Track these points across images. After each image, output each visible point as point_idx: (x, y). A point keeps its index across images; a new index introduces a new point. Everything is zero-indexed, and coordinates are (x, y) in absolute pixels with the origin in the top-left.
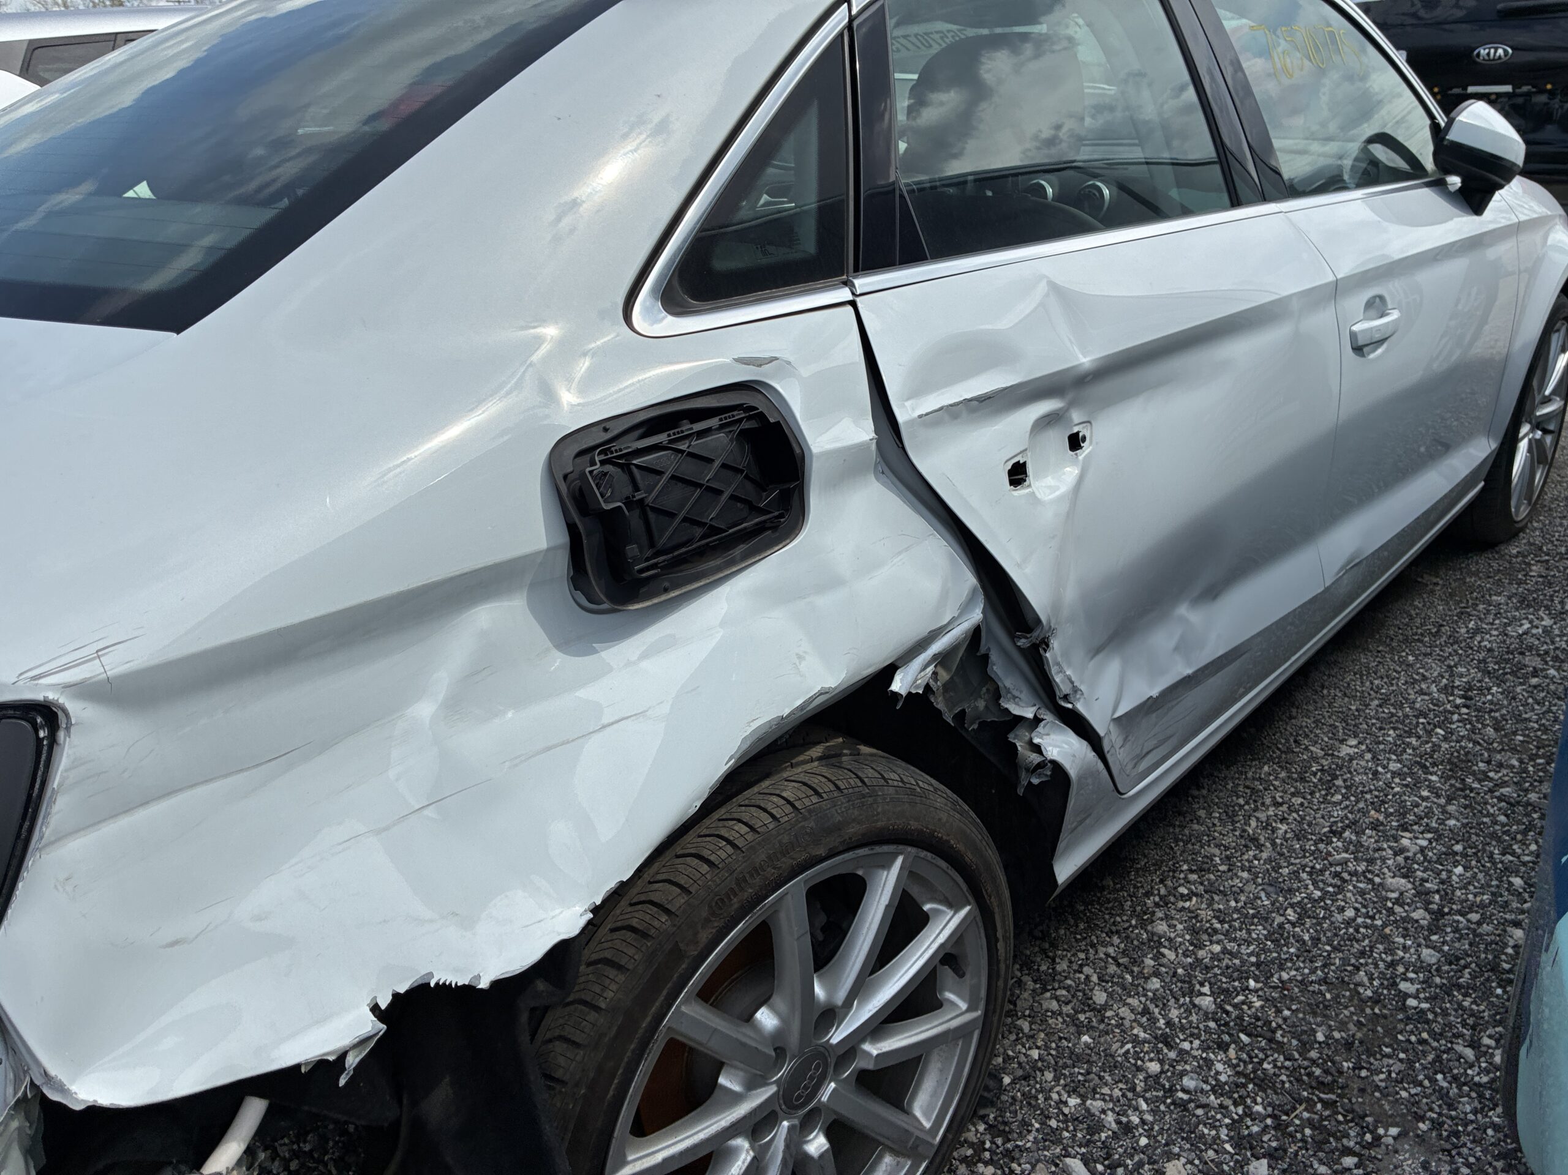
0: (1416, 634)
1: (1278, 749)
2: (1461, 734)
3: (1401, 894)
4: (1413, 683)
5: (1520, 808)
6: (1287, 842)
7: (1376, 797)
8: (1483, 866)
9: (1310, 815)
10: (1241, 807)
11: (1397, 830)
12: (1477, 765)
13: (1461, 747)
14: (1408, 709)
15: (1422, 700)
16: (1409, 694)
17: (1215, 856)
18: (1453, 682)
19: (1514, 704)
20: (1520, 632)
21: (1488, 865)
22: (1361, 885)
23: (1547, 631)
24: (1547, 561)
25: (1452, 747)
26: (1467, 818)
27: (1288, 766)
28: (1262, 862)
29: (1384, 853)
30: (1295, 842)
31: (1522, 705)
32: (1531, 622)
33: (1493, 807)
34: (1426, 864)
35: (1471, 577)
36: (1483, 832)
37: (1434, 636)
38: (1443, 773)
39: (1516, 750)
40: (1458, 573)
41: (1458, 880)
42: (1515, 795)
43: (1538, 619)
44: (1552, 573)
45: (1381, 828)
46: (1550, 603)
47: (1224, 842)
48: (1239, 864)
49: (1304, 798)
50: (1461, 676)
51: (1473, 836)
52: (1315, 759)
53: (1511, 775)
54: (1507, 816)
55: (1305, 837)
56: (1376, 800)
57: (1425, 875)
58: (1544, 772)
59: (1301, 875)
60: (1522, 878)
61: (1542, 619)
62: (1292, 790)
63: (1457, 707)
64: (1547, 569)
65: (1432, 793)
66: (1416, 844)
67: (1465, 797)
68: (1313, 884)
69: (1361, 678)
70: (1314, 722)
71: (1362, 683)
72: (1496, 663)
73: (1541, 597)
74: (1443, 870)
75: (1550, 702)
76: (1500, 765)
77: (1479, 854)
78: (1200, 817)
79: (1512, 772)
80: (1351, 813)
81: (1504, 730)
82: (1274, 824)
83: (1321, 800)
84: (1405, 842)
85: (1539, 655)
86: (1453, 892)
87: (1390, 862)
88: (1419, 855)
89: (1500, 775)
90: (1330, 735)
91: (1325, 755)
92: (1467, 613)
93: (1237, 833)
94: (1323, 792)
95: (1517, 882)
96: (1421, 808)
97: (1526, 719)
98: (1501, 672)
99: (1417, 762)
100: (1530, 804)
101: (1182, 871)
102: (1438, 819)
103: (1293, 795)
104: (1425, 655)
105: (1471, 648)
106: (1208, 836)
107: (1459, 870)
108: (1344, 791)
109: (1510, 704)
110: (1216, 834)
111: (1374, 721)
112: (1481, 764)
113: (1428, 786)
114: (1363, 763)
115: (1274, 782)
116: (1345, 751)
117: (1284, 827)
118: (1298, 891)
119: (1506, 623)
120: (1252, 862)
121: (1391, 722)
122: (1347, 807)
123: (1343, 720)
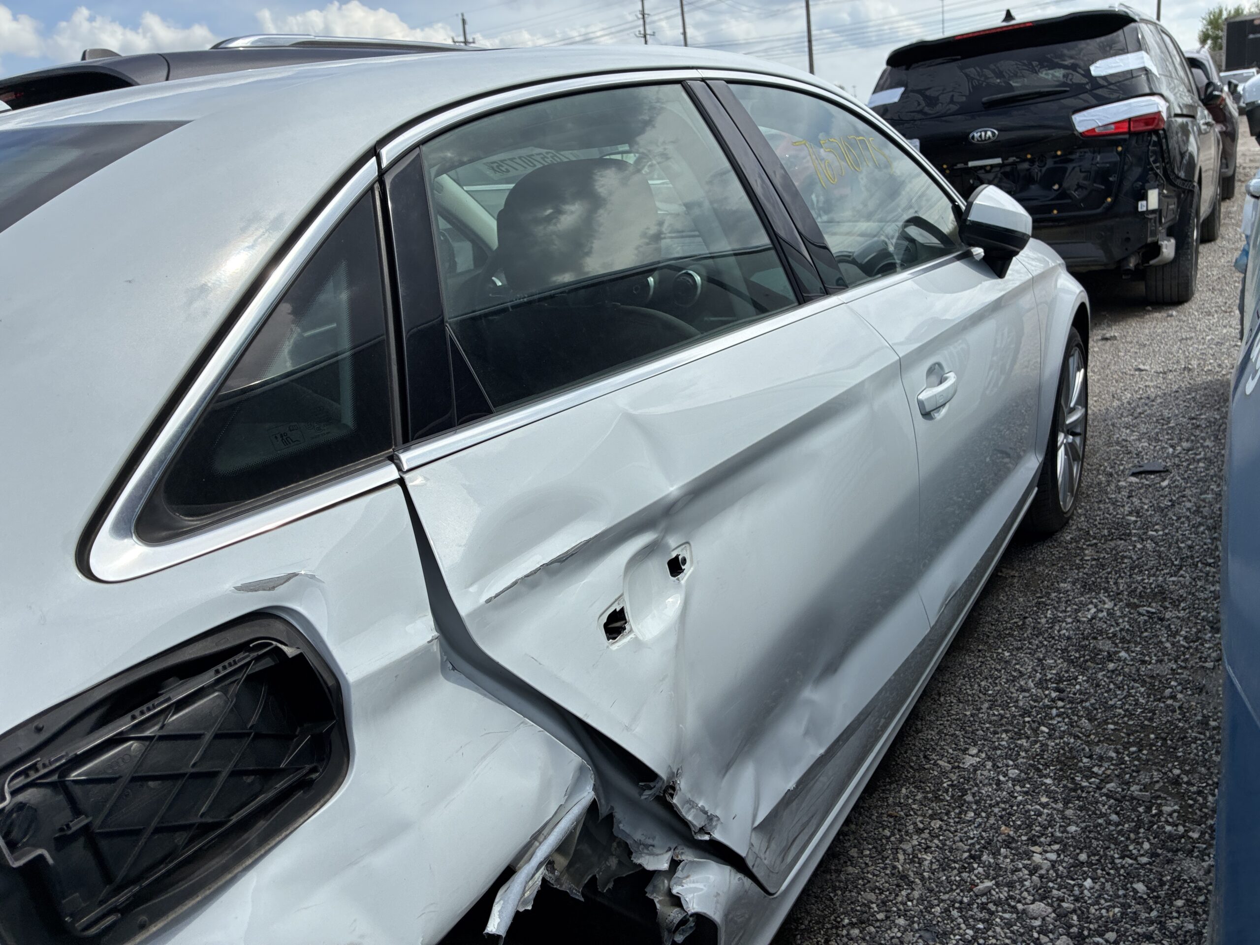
0: (1006, 629)
1: (911, 767)
2: (1062, 729)
3: (1043, 919)
4: (1013, 681)
5: (1127, 803)
6: (934, 874)
7: (1004, 809)
8: (1108, 874)
9: (949, 839)
10: (888, 838)
11: (1028, 845)
12: (1081, 761)
13: (1064, 742)
14: (1013, 708)
15: (1024, 697)
16: (1012, 693)
17: (873, 903)
18: (1045, 675)
19: (1099, 691)
20: (1089, 617)
21: (1112, 872)
22: (1007, 916)
23: (1111, 613)
24: (1096, 544)
25: (1057, 744)
26: (1084, 822)
27: (923, 785)
28: (915, 902)
29: (1021, 874)
30: (941, 874)
31: (1106, 692)
32: (1096, 606)
33: (1104, 805)
34: (1059, 880)
35: (1039, 567)
36: (1100, 834)
37: (1021, 629)
38: (1055, 774)
39: (1111, 740)
40: (1029, 564)
41: (1089, 895)
42: (1120, 790)
43: (1100, 602)
44: (1102, 555)
45: (1014, 845)
46: (1106, 585)
47: (877, 884)
48: (895, 909)
49: (942, 820)
50: (1051, 668)
51: (1093, 841)
52: (944, 773)
53: (1112, 767)
54: (1117, 813)
55: (949, 866)
56: (1004, 813)
57: (1060, 893)
58: (1138, 761)
59: (953, 913)
60: (1143, 882)
61: (1105, 603)
62: (930, 812)
63: (1053, 700)
64: (1097, 552)
65: (1050, 798)
66: (1046, 859)
67: (1079, 798)
68: (964, 923)
69: (970, 681)
70: (938, 733)
71: (971, 686)
72: (1077, 651)
73: (1099, 580)
74: (1075, 885)
75: (1128, 686)
76: (1101, 758)
77: (1102, 861)
78: (853, 857)
79: (1112, 764)
80: (985, 831)
81: (1096, 719)
82: (920, 856)
83: (957, 820)
84: (1037, 858)
85: (1109, 638)
86: (1088, 909)
87: (1027, 883)
88: (1051, 872)
89: (1103, 769)
90: (954, 746)
91: (953, 768)
92: (1043, 603)
93: (888, 872)
94: (957, 811)
95: (1140, 887)
96: (1044, 817)
97: (1112, 706)
98: (1082, 659)
99: (1030, 765)
100: (1135, 799)
101: (844, 926)
102: (1061, 826)
103: (932, 817)
104: (1018, 649)
105: (1053, 638)
106: (863, 879)
107: (1088, 883)
108: (974, 807)
109: (1096, 692)
110: (870, 876)
111: (988, 725)
112: (1085, 760)
113: (1045, 791)
114: (986, 773)
115: (914, 806)
116: (969, 761)
117: (929, 857)
118: (951, 933)
119: (1076, 610)
120: (906, 904)
121: (1002, 725)
122: (980, 824)
123: (962, 728)
